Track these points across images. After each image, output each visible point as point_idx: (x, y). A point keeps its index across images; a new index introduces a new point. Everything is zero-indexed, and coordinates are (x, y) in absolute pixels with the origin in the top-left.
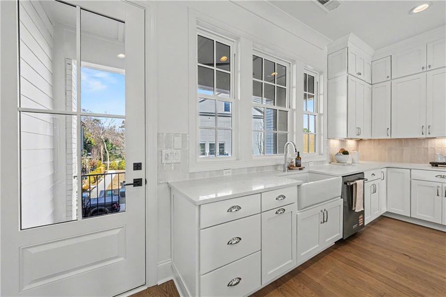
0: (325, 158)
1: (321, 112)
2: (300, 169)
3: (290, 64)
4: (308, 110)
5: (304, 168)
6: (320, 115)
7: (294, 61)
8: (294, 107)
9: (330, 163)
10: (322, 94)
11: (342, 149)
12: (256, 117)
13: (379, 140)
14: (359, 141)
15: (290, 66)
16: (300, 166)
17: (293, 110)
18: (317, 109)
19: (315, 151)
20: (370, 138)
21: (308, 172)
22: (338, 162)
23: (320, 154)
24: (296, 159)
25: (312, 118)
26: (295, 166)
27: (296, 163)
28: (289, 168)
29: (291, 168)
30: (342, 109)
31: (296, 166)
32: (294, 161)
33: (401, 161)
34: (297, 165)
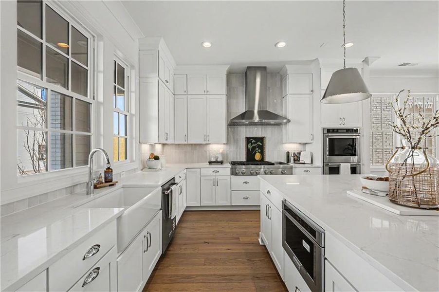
0: (137, 165)
1: (133, 112)
2: (110, 185)
3: (94, 36)
4: (118, 107)
5: (117, 182)
6: (132, 115)
7: (100, 37)
8: (101, 99)
9: (142, 170)
10: (133, 92)
11: (152, 154)
12: (22, 104)
13: (179, 145)
14: (164, 145)
15: (94, 41)
16: (111, 181)
17: (99, 103)
18: (128, 107)
19: (126, 158)
20: (173, 143)
21: (123, 187)
22: (149, 168)
23: (132, 161)
24: (105, 172)
25: (122, 117)
26: (104, 181)
27: (105, 178)
28: (95, 187)
29: (98, 186)
30: (154, 112)
31: (106, 182)
32: (103, 175)
33: (192, 162)
34: (108, 180)
